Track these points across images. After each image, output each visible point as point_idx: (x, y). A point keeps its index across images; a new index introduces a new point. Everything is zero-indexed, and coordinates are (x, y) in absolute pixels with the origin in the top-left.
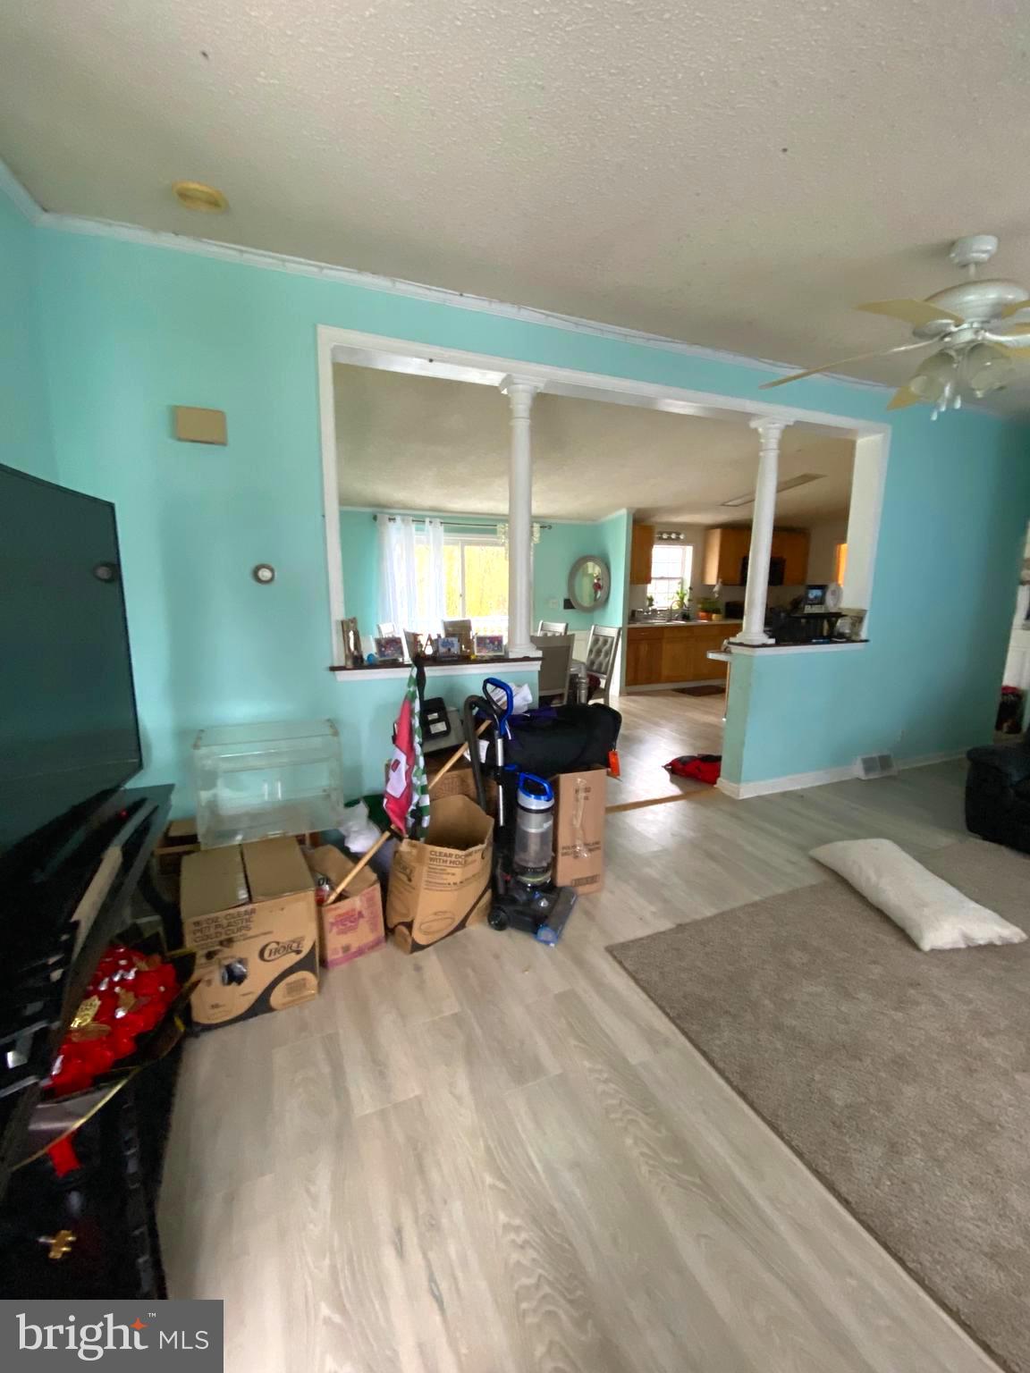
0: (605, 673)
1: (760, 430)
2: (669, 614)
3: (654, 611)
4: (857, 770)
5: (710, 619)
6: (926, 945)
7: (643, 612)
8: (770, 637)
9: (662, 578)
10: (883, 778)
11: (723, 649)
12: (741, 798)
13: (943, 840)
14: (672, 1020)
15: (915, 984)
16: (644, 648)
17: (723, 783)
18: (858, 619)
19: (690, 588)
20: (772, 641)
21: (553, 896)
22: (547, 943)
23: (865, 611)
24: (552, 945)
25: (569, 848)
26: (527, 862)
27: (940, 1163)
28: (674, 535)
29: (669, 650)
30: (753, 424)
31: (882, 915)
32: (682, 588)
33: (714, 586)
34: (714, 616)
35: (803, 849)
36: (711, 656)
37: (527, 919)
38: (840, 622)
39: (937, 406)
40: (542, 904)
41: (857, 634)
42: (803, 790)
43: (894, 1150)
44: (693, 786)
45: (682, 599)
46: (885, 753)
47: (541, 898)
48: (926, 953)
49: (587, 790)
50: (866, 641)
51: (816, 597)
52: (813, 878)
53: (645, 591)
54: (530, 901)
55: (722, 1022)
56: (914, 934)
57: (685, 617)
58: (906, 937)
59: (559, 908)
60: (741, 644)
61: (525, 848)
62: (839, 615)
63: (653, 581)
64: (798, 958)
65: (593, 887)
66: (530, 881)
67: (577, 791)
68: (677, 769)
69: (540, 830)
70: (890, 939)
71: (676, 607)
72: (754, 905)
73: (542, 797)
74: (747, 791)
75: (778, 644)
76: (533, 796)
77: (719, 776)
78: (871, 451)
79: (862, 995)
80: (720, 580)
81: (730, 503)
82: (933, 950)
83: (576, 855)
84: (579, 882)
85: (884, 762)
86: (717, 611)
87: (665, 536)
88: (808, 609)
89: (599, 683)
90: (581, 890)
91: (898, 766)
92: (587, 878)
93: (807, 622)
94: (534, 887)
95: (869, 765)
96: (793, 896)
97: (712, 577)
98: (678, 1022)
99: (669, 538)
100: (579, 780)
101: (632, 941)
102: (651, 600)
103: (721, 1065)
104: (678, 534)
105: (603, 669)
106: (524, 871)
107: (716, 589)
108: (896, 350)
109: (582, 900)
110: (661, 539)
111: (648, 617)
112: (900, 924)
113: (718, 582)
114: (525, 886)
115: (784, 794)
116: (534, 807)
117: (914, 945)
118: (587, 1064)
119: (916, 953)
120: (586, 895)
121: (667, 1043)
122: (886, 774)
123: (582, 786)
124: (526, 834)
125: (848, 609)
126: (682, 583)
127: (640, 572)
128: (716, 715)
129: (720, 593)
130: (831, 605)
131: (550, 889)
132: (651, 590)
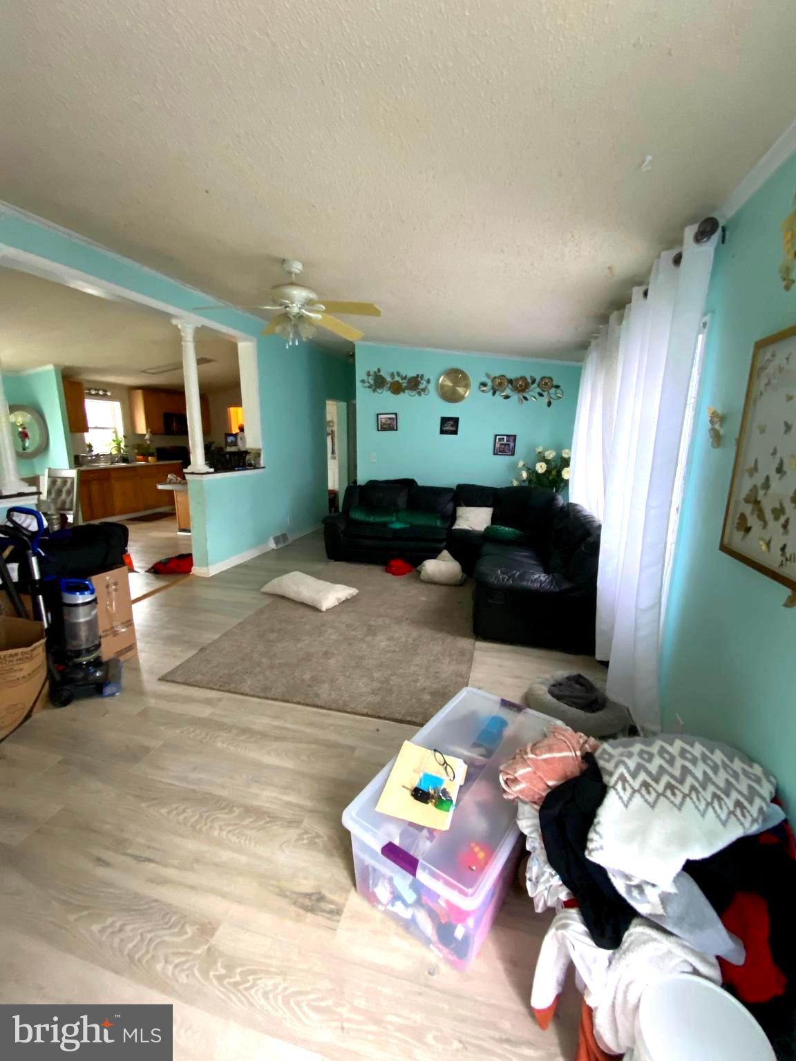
0: (71, 510)
1: (179, 327)
2: (110, 457)
3: (97, 455)
4: (272, 545)
5: (147, 461)
6: (324, 609)
7: (86, 457)
8: (211, 467)
9: (96, 428)
10: (285, 546)
11: (168, 481)
12: (210, 576)
13: (320, 567)
14: (218, 690)
15: (323, 625)
16: (95, 487)
17: (197, 570)
18: (258, 455)
19: (124, 437)
20: (212, 470)
21: (104, 668)
22: (113, 695)
23: (260, 450)
24: (117, 694)
25: (107, 630)
26: (81, 645)
27: (349, 677)
28: (103, 391)
29: (118, 488)
30: (174, 322)
31: (304, 605)
32: (117, 437)
33: (145, 435)
34: (150, 458)
35: (258, 590)
36: (160, 487)
37: (91, 686)
38: (248, 457)
39: (288, 342)
40: (98, 675)
41: (259, 463)
42: (246, 562)
43: (332, 681)
44: (172, 578)
45: (119, 444)
46: (284, 532)
47: (96, 672)
48: (324, 612)
49: (116, 584)
50: (264, 468)
51: (232, 441)
52: (267, 601)
53: (83, 439)
54: (87, 674)
55: (245, 677)
56: (318, 606)
57: (125, 460)
58: (315, 609)
59: (111, 672)
60: (192, 473)
61: (75, 636)
62: (246, 453)
63: (90, 430)
64: (273, 636)
65: (129, 655)
66: (84, 660)
67: (108, 587)
68: (158, 570)
69: (87, 619)
70: (309, 613)
71: (114, 452)
72: (241, 623)
73: (86, 593)
74: (213, 570)
75: (216, 471)
76: (78, 593)
77: (192, 565)
78: (247, 351)
79: (304, 638)
80: (149, 430)
81: (149, 371)
82: (327, 610)
83: (115, 634)
84: (121, 653)
85: (284, 537)
86: (152, 455)
87: (93, 392)
88: (229, 449)
89: (67, 519)
90: (122, 659)
91: (291, 539)
92: (126, 649)
93: (230, 457)
94: (89, 663)
95: (277, 540)
96: (260, 612)
97: (141, 427)
98: (222, 689)
99: (97, 395)
100: (108, 578)
101: (175, 669)
102: (90, 446)
103: (252, 693)
104: (105, 391)
105: (67, 506)
106: (79, 653)
107: (147, 437)
108: (265, 307)
109: (125, 665)
110: (90, 394)
111: (92, 461)
112: (311, 604)
113: (147, 431)
114: (81, 664)
115: (236, 567)
116: (80, 601)
117: (320, 611)
118: (178, 731)
119: (320, 614)
120: (127, 661)
121: (220, 700)
122: (286, 544)
123: (112, 581)
124: (76, 625)
125: (251, 449)
126: (115, 432)
127: (76, 423)
128: (172, 531)
129: (150, 440)
130: (241, 447)
131: (98, 663)
132: (89, 437)
